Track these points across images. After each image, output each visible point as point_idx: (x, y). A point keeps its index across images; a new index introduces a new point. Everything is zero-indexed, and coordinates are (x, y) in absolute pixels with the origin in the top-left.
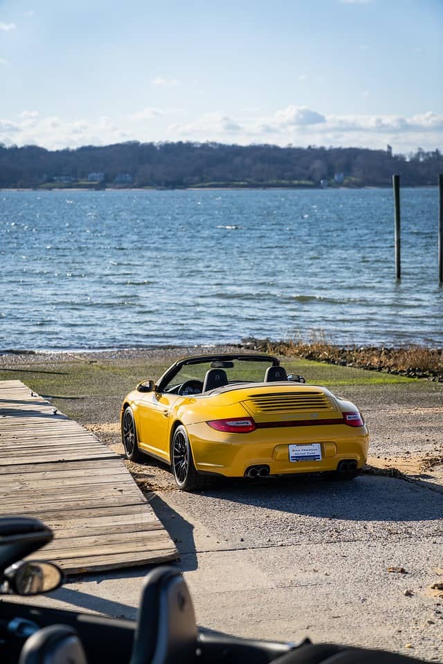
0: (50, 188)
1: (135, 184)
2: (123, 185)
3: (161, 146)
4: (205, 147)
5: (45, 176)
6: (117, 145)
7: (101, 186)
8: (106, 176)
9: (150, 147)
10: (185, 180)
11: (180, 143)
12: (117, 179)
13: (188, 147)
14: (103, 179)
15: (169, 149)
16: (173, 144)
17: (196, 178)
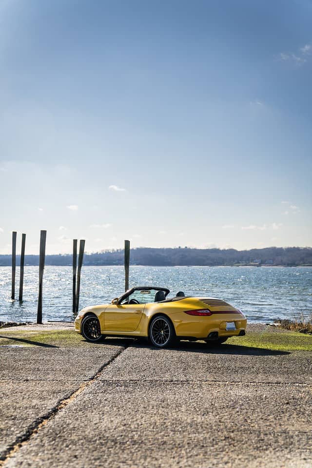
0: (238, 266)
1: (274, 264)
2: (269, 265)
3: (286, 249)
4: (305, 249)
5: (236, 261)
6: (267, 248)
7: (259, 265)
8: (262, 261)
9: (281, 249)
10: (296, 263)
11: (294, 247)
12: (267, 262)
13: (298, 249)
14: (260, 262)
15: (289, 250)
16: (291, 248)
17: (301, 262)
